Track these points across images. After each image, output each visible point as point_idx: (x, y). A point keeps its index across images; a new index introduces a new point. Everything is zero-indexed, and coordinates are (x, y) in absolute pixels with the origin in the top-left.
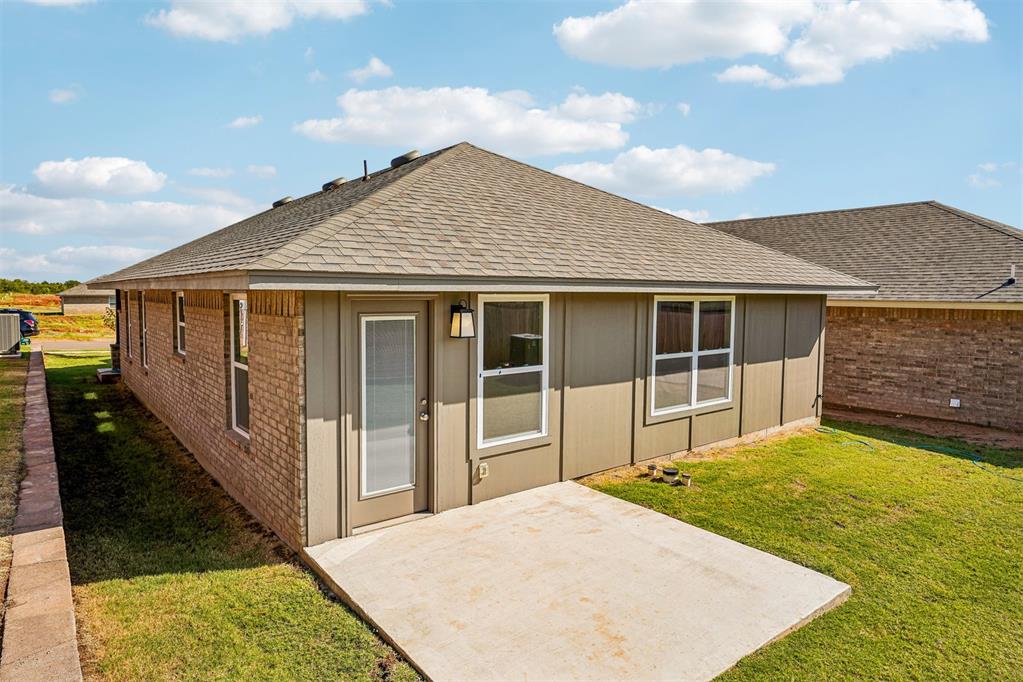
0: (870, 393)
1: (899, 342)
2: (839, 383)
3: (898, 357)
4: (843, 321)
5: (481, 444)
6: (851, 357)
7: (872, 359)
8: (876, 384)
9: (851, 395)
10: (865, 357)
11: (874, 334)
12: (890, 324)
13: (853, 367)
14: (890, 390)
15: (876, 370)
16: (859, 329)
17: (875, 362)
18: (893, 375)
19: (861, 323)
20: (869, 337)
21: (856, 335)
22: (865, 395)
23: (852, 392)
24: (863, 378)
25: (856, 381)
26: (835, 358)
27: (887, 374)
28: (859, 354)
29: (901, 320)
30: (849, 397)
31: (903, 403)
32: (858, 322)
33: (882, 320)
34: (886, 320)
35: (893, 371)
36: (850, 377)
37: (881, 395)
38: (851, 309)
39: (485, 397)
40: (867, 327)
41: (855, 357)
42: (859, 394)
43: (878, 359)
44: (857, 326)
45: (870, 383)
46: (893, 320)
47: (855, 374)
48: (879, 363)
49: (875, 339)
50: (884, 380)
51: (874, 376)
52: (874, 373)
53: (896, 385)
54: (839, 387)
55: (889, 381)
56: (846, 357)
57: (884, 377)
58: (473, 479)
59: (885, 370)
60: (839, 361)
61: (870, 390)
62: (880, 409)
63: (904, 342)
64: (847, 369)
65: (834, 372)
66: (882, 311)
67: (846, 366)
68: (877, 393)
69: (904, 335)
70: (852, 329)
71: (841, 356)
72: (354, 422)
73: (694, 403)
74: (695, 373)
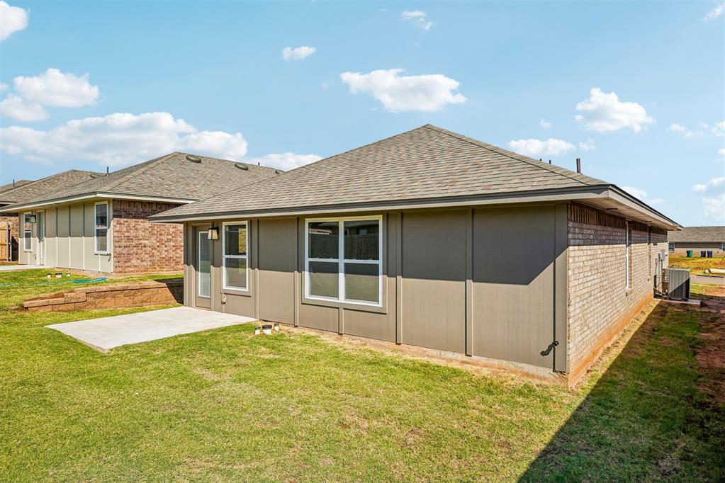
5: (225, 287)
58: (222, 302)
72: (196, 269)
73: (342, 299)
74: (342, 276)
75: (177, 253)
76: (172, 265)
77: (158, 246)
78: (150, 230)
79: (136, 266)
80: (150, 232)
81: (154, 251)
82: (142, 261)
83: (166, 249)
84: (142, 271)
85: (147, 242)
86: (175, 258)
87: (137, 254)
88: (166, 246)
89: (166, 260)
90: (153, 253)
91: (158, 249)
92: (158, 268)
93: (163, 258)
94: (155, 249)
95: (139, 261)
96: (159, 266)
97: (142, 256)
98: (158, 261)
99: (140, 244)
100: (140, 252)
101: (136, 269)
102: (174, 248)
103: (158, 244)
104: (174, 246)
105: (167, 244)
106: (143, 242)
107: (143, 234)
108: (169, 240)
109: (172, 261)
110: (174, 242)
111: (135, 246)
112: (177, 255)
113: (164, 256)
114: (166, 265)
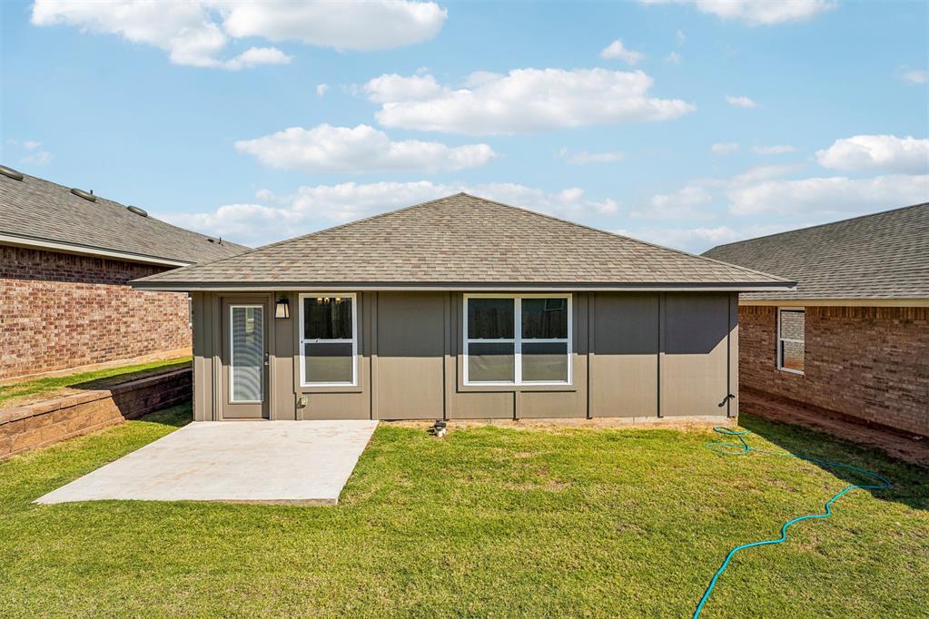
0: (887, 407)
1: (915, 349)
2: (857, 393)
3: (914, 366)
4: (859, 323)
5: (303, 383)
6: (867, 364)
7: (887, 367)
8: (893, 397)
9: (869, 407)
10: (881, 365)
11: (889, 338)
12: (905, 327)
13: (870, 376)
14: (909, 405)
15: (893, 380)
16: (873, 333)
17: (891, 371)
18: (911, 387)
19: (874, 325)
20: (884, 341)
21: (872, 339)
22: (881, 409)
23: (870, 404)
24: (879, 389)
25: (873, 391)
26: (852, 365)
27: (904, 386)
28: (875, 361)
29: (915, 322)
30: (867, 410)
31: (921, 422)
32: (872, 324)
33: (896, 322)
34: (901, 322)
35: (910, 383)
36: (866, 387)
37: (899, 410)
38: (865, 309)
39: (306, 355)
40: (882, 330)
41: (871, 364)
42: (876, 407)
43: (893, 368)
44: (872, 329)
45: (887, 395)
46: (907, 322)
47: (871, 384)
48: (895, 372)
49: (889, 345)
50: (900, 393)
51: (891, 388)
52: (891, 384)
53: (914, 400)
54: (855, 397)
55: (906, 394)
56: (863, 363)
57: (901, 389)
58: (298, 405)
59: (901, 381)
60: (856, 369)
61: (887, 403)
62: (898, 427)
63: (920, 348)
64: (863, 378)
65: (851, 380)
66: (896, 311)
67: (863, 374)
68: (894, 408)
69: (920, 340)
70: (868, 332)
71: (857, 363)
72: (225, 361)
73: (519, 381)
74: (518, 357)
75: (72, 338)
76: (66, 358)
77: (44, 328)
78: (31, 299)
79: (9, 366)
80: (31, 303)
81: (39, 337)
82: (19, 356)
83: (56, 331)
84: (19, 374)
85: (26, 320)
86: (69, 346)
87: (10, 344)
88: (56, 327)
89: (57, 351)
90: (37, 341)
91: (44, 331)
92: (45, 366)
93: (52, 348)
94: (40, 333)
95: (14, 356)
96: (46, 361)
97: (19, 346)
98: (45, 353)
99: (15, 325)
100: (15, 338)
101: (10, 371)
102: (68, 330)
103: (44, 324)
104: (67, 327)
105: (57, 323)
106: (21, 320)
107: (20, 306)
108: (60, 317)
109: (65, 352)
110: (67, 319)
111: (7, 330)
112: (73, 341)
113: (53, 344)
114: (57, 360)
